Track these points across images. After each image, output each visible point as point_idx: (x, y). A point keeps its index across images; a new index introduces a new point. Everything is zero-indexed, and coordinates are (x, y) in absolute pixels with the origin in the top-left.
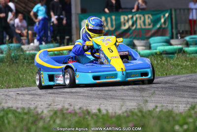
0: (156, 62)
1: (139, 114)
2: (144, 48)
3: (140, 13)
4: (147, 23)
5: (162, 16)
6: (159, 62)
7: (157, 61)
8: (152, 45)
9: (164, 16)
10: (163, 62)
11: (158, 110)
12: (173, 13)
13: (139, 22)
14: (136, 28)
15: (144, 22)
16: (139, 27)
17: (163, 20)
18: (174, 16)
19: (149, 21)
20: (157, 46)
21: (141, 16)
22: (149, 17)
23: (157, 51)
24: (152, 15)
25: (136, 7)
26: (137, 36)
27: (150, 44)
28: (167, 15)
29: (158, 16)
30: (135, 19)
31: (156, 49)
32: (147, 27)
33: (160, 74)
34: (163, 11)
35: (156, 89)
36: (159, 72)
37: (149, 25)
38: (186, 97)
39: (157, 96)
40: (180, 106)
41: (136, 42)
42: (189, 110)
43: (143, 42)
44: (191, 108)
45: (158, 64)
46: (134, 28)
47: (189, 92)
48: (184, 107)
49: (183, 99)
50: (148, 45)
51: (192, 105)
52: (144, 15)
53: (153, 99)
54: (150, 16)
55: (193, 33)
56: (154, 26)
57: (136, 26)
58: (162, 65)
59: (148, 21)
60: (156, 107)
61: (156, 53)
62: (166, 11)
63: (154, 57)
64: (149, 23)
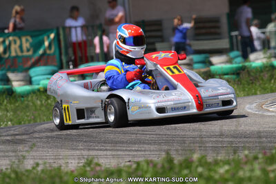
0: (39, 102)
1: (13, 176)
2: (22, 83)
3: (14, 35)
4: (25, 48)
5: (46, 38)
6: (43, 102)
7: (41, 101)
8: (33, 79)
9: (48, 37)
10: (49, 101)
11: (40, 168)
12: (61, 32)
13: (13, 47)
14: (9, 56)
15: (21, 47)
16: (13, 54)
17: (46, 44)
18: (62, 37)
19: (28, 45)
20: (41, 80)
21: (16, 38)
22: (27, 40)
23: (40, 86)
24: (32, 37)
25: (11, 25)
26: (11, 66)
27: (31, 78)
28: (52, 36)
29: (40, 38)
30: (7, 43)
31: (39, 84)
32: (25, 54)
33: (45, 118)
34: (47, 31)
35: (38, 140)
36: (45, 115)
37: (28, 50)
38: (81, 149)
39: (41, 149)
40: (73, 161)
41: (11, 76)
42: (84, 166)
43: (20, 76)
44: (86, 163)
45: (42, 105)
46: (7, 56)
47: (85, 142)
48: (79, 163)
49: (78, 152)
50: (28, 79)
51: (87, 160)
52: (20, 38)
53: (34, 154)
54: (29, 38)
55: (90, 59)
56: (35, 51)
57: (10, 53)
58: (49, 106)
59: (26, 45)
60: (38, 164)
61: (39, 90)
62: (51, 31)
63: (37, 95)
64: (27, 48)
